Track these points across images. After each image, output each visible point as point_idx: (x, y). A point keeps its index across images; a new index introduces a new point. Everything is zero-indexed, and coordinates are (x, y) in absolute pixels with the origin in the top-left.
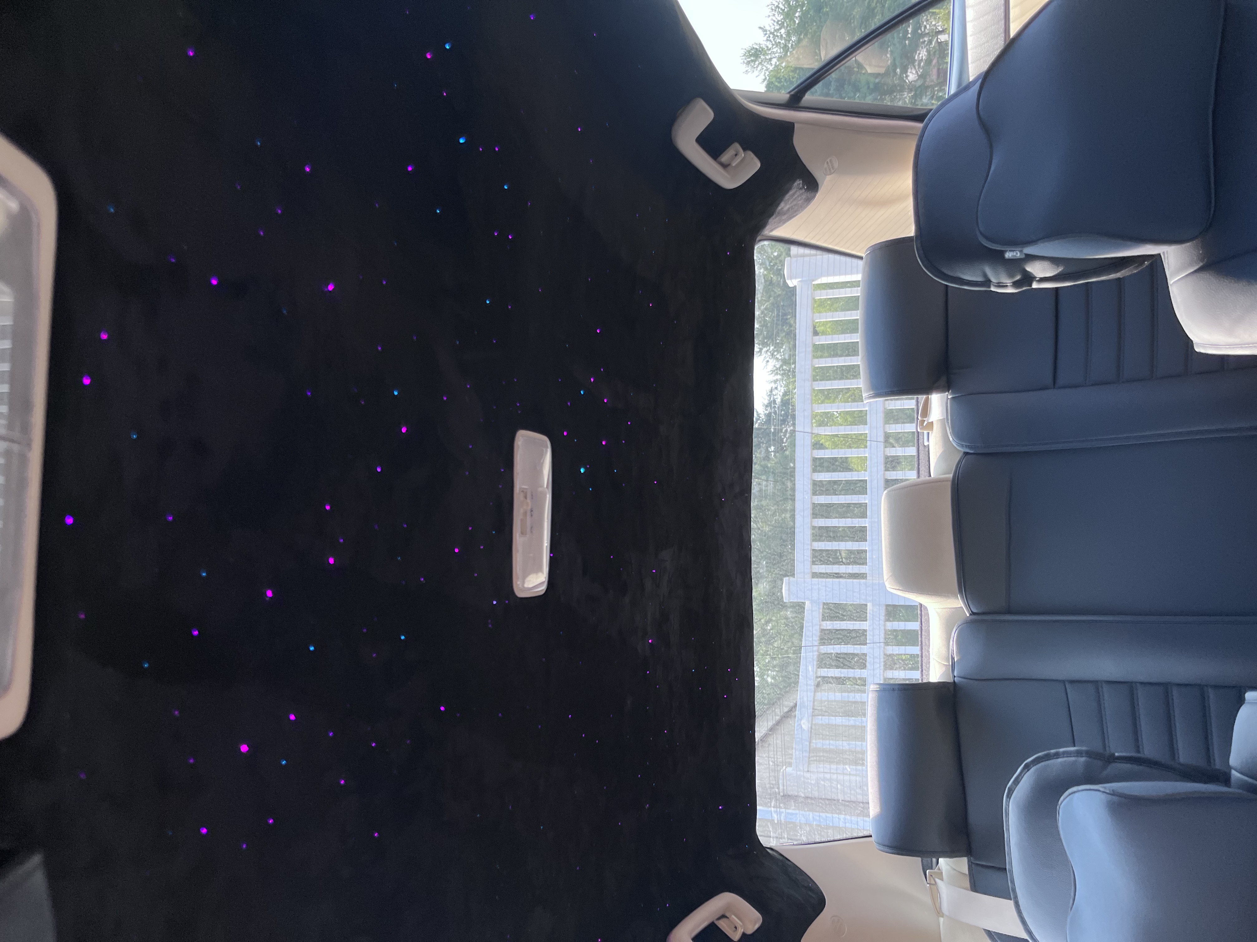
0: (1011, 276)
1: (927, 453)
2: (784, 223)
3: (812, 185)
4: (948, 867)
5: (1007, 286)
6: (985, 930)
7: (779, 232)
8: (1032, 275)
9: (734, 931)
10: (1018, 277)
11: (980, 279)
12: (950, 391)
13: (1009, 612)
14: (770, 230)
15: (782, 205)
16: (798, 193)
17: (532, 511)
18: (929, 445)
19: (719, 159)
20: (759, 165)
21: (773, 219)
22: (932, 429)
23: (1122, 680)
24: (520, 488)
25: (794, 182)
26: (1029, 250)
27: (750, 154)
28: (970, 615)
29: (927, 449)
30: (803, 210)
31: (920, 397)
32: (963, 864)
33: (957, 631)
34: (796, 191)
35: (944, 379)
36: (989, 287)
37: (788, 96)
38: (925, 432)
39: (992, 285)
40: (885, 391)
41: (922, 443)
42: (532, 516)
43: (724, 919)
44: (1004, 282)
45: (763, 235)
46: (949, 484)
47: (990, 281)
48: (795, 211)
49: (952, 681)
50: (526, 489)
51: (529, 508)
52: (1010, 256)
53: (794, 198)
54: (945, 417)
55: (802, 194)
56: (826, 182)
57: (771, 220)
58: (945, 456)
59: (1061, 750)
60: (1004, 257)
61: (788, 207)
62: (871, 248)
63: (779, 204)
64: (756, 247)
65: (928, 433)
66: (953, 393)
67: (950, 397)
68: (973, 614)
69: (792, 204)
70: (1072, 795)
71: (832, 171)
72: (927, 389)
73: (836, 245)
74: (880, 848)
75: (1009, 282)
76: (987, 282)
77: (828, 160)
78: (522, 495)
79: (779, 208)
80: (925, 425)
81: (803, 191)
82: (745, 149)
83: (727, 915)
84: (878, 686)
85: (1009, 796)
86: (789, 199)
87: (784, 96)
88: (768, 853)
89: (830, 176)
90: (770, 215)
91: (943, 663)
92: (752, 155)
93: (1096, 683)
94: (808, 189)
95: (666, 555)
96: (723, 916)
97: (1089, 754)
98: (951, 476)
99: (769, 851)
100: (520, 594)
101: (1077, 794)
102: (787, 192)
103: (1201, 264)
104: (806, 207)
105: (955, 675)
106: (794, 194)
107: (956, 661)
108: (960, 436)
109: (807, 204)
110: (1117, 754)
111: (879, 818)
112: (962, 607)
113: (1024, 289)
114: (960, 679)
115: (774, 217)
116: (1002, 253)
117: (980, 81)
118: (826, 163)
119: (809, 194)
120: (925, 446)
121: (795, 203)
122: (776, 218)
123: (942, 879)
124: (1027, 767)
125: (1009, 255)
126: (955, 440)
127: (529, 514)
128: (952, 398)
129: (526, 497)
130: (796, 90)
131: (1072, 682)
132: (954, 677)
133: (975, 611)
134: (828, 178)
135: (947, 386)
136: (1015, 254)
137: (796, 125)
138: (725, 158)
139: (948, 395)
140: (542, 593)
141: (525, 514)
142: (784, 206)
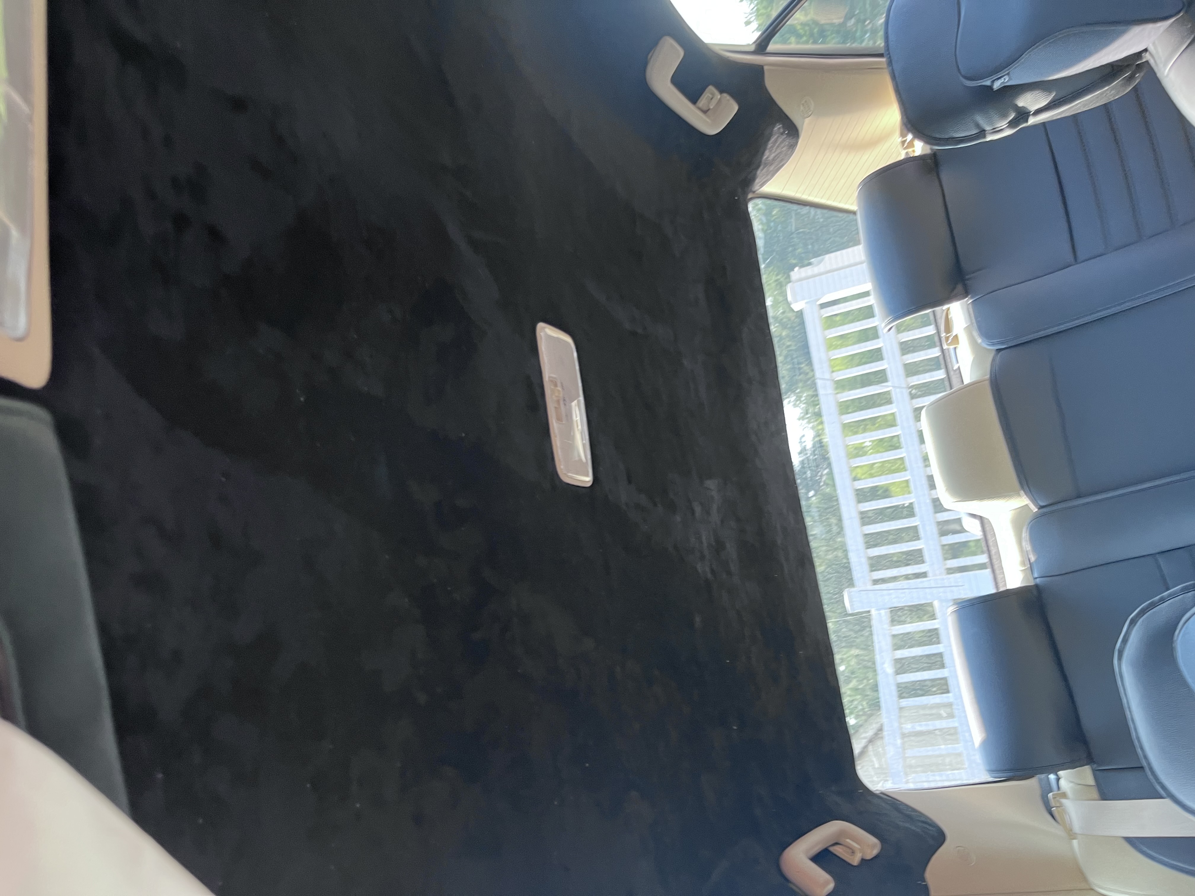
0: (1005, 117)
2: (773, 176)
3: (792, 130)
4: (1071, 785)
5: (1003, 129)
7: (770, 188)
8: (1026, 110)
9: (853, 856)
10: (1012, 116)
11: (974, 132)
12: (969, 297)
13: (1079, 496)
14: (760, 185)
15: (767, 153)
16: (780, 140)
17: (564, 400)
18: (959, 367)
19: (698, 103)
20: (737, 107)
22: (958, 343)
24: (549, 377)
25: (773, 128)
27: (726, 96)
28: (1039, 509)
29: (958, 371)
30: (788, 160)
31: (939, 308)
33: (1027, 529)
34: (778, 137)
35: (960, 287)
36: (985, 137)
37: (754, 44)
38: (952, 347)
39: (986, 134)
42: (565, 404)
43: (840, 845)
44: (999, 126)
45: (754, 192)
46: (987, 381)
47: (984, 131)
48: (782, 160)
49: (1033, 583)
50: (555, 378)
51: (561, 395)
52: (999, 86)
53: (777, 144)
54: (969, 323)
55: (784, 140)
56: (806, 126)
57: (759, 172)
58: (977, 361)
60: (993, 90)
61: (773, 155)
64: (750, 209)
65: (956, 351)
66: (971, 298)
67: (970, 301)
68: (1041, 507)
71: (809, 114)
75: (1003, 124)
76: (982, 133)
77: (804, 102)
78: (551, 383)
79: (765, 157)
80: (949, 341)
81: (785, 136)
82: (720, 92)
83: (841, 841)
86: (772, 146)
87: (749, 44)
89: (808, 119)
90: (758, 167)
91: (1019, 567)
92: (728, 97)
93: (1188, 548)
94: (789, 135)
95: (711, 484)
96: (836, 843)
98: (988, 376)
100: (565, 480)
102: (769, 139)
103: (1192, 37)
104: (791, 157)
105: (1035, 576)
106: (776, 141)
107: (1033, 560)
108: (989, 335)
109: (791, 152)
111: (985, 743)
112: (1028, 504)
113: (1021, 127)
114: (1041, 579)
115: (761, 167)
118: (802, 105)
119: (793, 141)
121: (779, 150)
122: (763, 170)
125: (997, 85)
126: (985, 342)
127: (562, 403)
128: (972, 302)
129: (556, 385)
130: (760, 39)
131: (1163, 553)
132: (1035, 578)
133: (1042, 504)
134: (807, 121)
135: (964, 293)
136: (1003, 82)
137: (766, 68)
138: (703, 102)
139: (968, 300)
140: (589, 485)
141: (558, 402)
142: (768, 155)
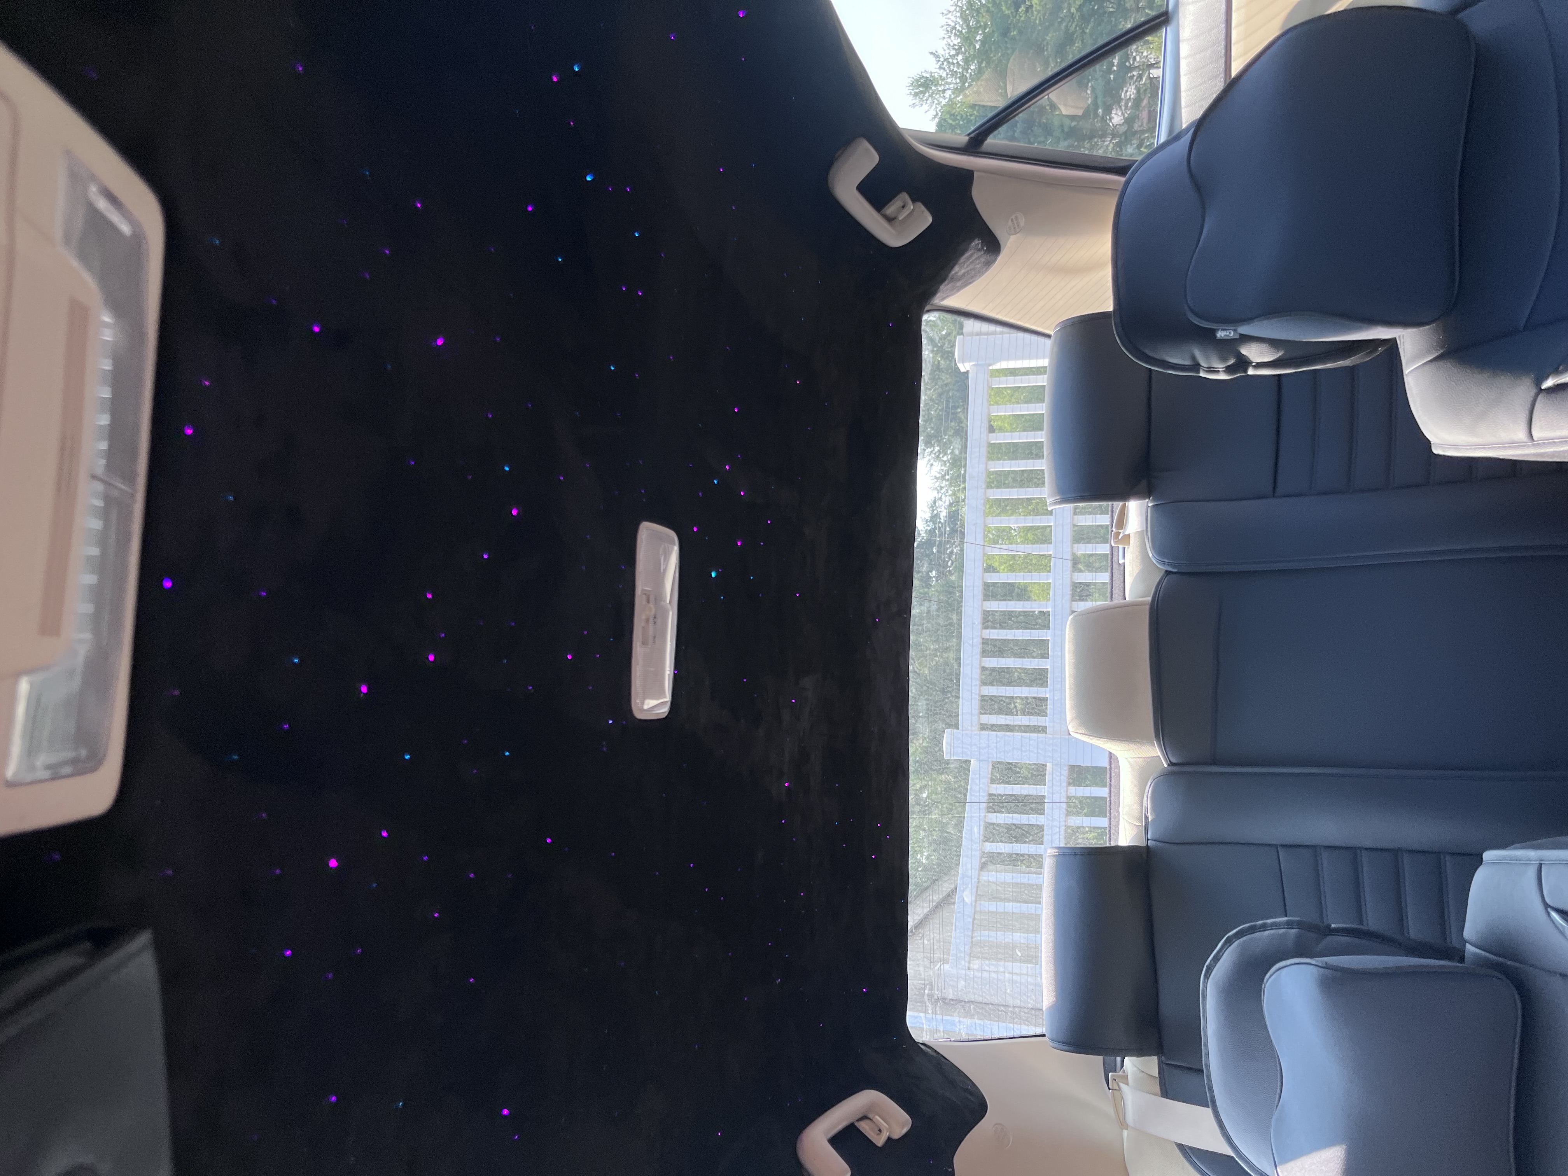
0: (1224, 359)
1: (1122, 573)
2: (959, 290)
3: (993, 246)
4: (1135, 1069)
5: (1219, 371)
6: (1175, 1143)
7: (952, 301)
8: (1248, 360)
9: (878, 1134)
10: (1232, 361)
11: (1188, 362)
12: (1151, 498)
13: (1214, 762)
14: (940, 298)
15: (956, 268)
16: (976, 256)
17: (655, 618)
18: (1124, 563)
19: (883, 211)
20: (930, 220)
21: (946, 285)
22: (1129, 544)
23: (1343, 845)
24: (643, 590)
25: (971, 242)
26: (1244, 330)
27: (921, 207)
28: (1169, 765)
29: (1122, 568)
30: (980, 276)
31: (1115, 503)
32: (1152, 1064)
33: (1151, 787)
34: (974, 253)
35: (1144, 483)
36: (1199, 373)
37: (967, 138)
38: (1121, 547)
39: (1201, 370)
40: (1074, 496)
41: (1116, 561)
42: (655, 623)
43: (867, 1121)
44: (1216, 367)
45: (932, 305)
46: (1148, 607)
47: (1199, 365)
48: (972, 277)
49: (1145, 845)
50: (649, 591)
51: (653, 613)
52: (1223, 335)
53: (971, 260)
54: (1145, 529)
55: (981, 256)
56: (1010, 243)
57: (942, 287)
58: (1143, 575)
59: (1269, 921)
60: (1216, 336)
61: (963, 271)
62: (1062, 324)
63: (952, 267)
64: (924, 319)
65: (1124, 548)
66: (1154, 500)
67: (1150, 505)
68: (1171, 764)
69: (968, 269)
70: (1280, 970)
71: (1018, 230)
72: (1124, 495)
73: (1019, 320)
74: (1054, 1045)
75: (1220, 366)
76: (1196, 367)
77: (1013, 217)
78: (644, 597)
79: (953, 272)
80: (1120, 537)
81: (982, 253)
82: (914, 201)
83: (870, 1116)
84: (1057, 850)
85: (1207, 977)
86: (965, 261)
87: (962, 139)
88: (920, 1048)
89: (1014, 236)
90: (942, 281)
91: (1135, 823)
92: (923, 208)
93: (1313, 848)
94: (988, 251)
95: (808, 682)
96: (864, 1118)
97: (1300, 925)
98: (1149, 599)
99: (921, 1046)
100: (639, 715)
101: (1285, 969)
102: (962, 254)
103: (1442, 351)
104: (985, 272)
105: (1149, 838)
106: (971, 256)
107: (1151, 820)
108: (1161, 550)
109: (986, 269)
110: (1333, 926)
111: (1054, 1010)
112: (1159, 757)
113: (1238, 375)
114: (1154, 843)
115: (946, 282)
116: (1213, 332)
117: (1192, 130)
118: (1010, 221)
119: (989, 257)
120: (1120, 564)
121: (971, 267)
122: (948, 284)
123: (1127, 1084)
124: (1229, 942)
125: (1220, 334)
126: (1155, 556)
127: (651, 620)
128: (1153, 506)
129: (648, 601)
130: (977, 132)
131: (1285, 846)
132: (1148, 840)
133: (1174, 760)
134: (1013, 238)
135: (1147, 492)
136: (1228, 334)
137: (975, 174)
138: (890, 210)
139: (1149, 503)
140: (664, 716)
141: (647, 620)
142: (958, 270)
